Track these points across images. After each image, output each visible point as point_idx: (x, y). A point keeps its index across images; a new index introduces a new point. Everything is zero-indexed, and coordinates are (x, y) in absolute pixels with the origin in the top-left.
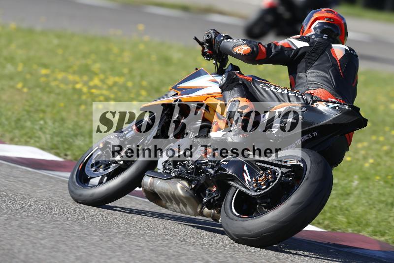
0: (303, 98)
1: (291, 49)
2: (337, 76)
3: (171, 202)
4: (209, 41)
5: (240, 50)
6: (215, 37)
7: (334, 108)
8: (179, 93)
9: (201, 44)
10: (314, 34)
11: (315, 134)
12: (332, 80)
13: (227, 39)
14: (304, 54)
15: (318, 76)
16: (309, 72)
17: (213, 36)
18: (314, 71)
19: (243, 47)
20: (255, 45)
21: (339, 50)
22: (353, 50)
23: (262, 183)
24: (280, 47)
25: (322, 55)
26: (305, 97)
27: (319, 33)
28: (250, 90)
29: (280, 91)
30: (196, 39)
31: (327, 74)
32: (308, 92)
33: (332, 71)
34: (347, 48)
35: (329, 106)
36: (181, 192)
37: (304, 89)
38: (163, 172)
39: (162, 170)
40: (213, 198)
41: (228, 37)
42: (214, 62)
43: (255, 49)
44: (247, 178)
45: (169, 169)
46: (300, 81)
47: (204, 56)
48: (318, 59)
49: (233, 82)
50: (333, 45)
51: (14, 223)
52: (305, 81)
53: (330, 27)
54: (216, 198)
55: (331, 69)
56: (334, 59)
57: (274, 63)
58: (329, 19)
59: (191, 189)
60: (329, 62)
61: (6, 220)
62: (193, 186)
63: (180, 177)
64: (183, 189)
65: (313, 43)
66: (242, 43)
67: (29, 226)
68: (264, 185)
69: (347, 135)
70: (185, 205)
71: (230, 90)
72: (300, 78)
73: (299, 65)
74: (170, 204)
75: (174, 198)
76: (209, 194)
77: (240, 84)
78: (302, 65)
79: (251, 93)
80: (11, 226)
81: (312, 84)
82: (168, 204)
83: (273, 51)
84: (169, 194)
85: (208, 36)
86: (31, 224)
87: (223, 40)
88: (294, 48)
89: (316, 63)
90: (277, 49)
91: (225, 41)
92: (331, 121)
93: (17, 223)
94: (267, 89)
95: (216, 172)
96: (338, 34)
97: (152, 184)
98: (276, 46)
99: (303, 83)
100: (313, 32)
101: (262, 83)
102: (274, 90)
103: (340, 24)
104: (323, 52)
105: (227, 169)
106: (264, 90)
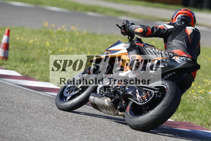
0: (169, 55)
1: (164, 29)
2: (188, 43)
3: (103, 109)
4: (124, 26)
5: (138, 30)
6: (127, 24)
7: (183, 59)
8: (109, 53)
9: (120, 28)
10: (177, 22)
11: (174, 73)
12: (185, 45)
13: (132, 25)
14: (171, 32)
15: (178, 43)
16: (173, 41)
17: (126, 23)
18: (176, 40)
19: (139, 29)
20: (145, 28)
21: (189, 30)
22: (197, 30)
23: (145, 98)
24: (159, 29)
25: (181, 32)
26: (170, 54)
27: (180, 21)
28: (142, 51)
29: (157, 51)
30: (117, 25)
31: (183, 42)
32: (172, 51)
33: (185, 40)
34: (194, 29)
35: (180, 58)
36: (107, 104)
37: (171, 50)
38: (99, 93)
39: (99, 92)
40: (122, 106)
41: (133, 24)
42: (127, 37)
43: (145, 30)
44: (138, 96)
45: (102, 92)
46: (169, 46)
47: (122, 34)
48: (178, 34)
49: (133, 47)
50: (187, 27)
51: (85, 137)
52: (171, 46)
53: (186, 18)
54: (124, 107)
55: (185, 39)
56: (186, 34)
57: (156, 37)
58: (185, 14)
59: (112, 102)
60: (184, 36)
61: (81, 135)
62: (113, 100)
63: (106, 96)
64: (108, 102)
65: (176, 26)
66: (139, 26)
67: (93, 138)
68: (146, 99)
69: (192, 73)
70: (109, 110)
71: (132, 51)
72: (169, 44)
73: (169, 37)
74: (103, 110)
75: (104, 107)
76: (121, 105)
77: (137, 48)
78: (170, 38)
79: (142, 52)
80: (84, 138)
81: (175, 47)
82: (102, 110)
83: (155, 30)
84: (101, 105)
85: (123, 23)
86: (94, 137)
87: (130, 25)
88: (166, 29)
89: (177, 36)
90: (157, 30)
91: (131, 26)
92: (181, 66)
93: (87, 136)
94: (151, 50)
95: (123, 93)
96: (190, 22)
97: (93, 100)
98: (156, 28)
99: (170, 47)
100: (177, 21)
101: (148, 47)
102: (154, 51)
103: (191, 17)
104: (181, 31)
105: (128, 92)
106: (149, 50)
